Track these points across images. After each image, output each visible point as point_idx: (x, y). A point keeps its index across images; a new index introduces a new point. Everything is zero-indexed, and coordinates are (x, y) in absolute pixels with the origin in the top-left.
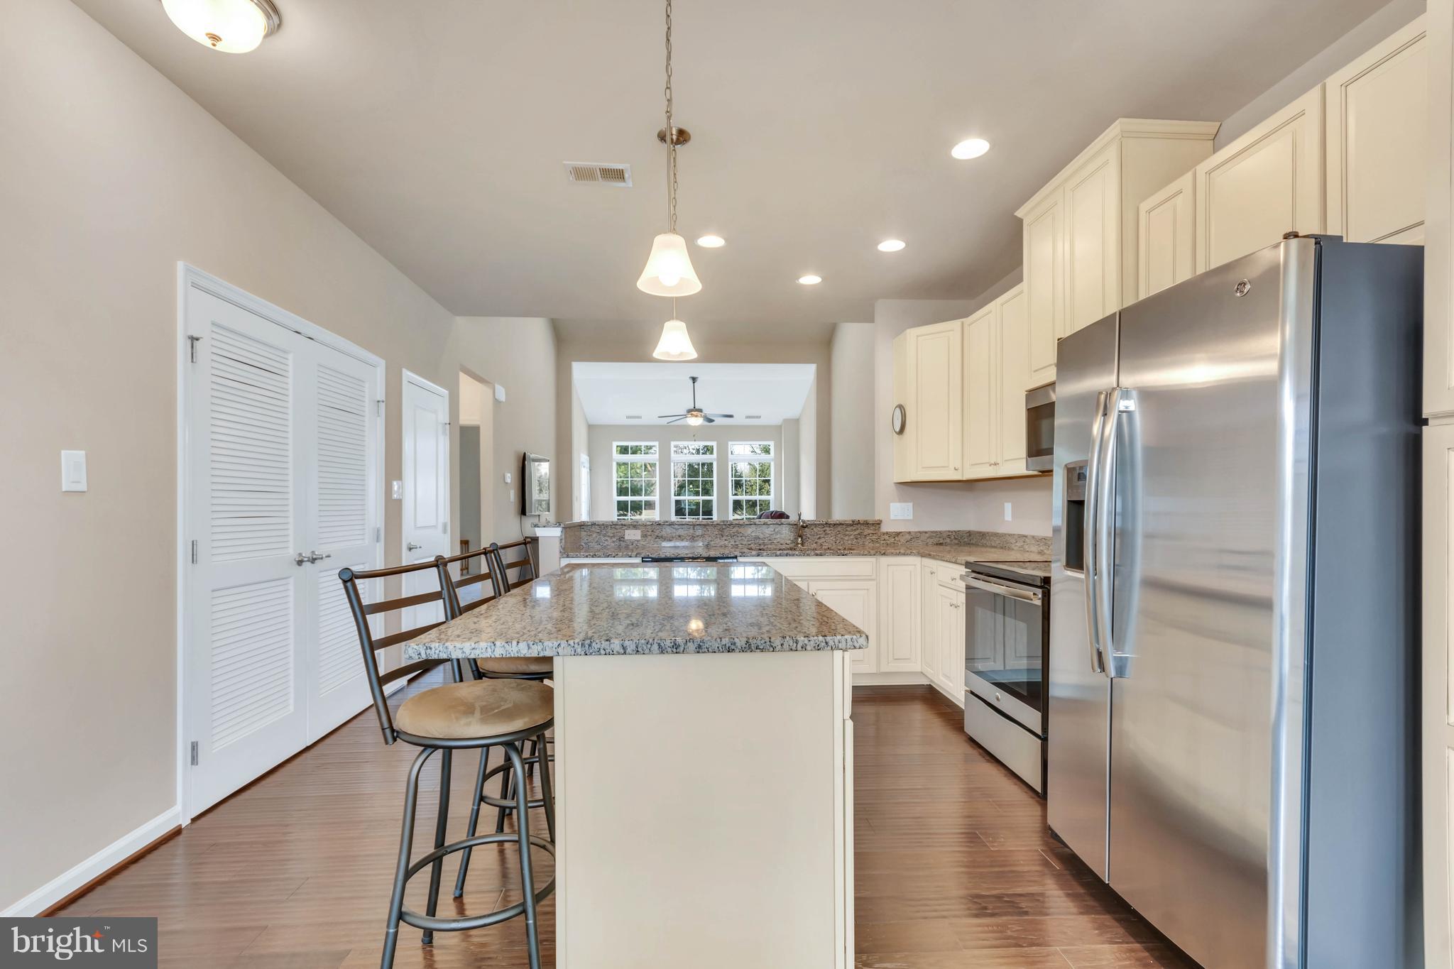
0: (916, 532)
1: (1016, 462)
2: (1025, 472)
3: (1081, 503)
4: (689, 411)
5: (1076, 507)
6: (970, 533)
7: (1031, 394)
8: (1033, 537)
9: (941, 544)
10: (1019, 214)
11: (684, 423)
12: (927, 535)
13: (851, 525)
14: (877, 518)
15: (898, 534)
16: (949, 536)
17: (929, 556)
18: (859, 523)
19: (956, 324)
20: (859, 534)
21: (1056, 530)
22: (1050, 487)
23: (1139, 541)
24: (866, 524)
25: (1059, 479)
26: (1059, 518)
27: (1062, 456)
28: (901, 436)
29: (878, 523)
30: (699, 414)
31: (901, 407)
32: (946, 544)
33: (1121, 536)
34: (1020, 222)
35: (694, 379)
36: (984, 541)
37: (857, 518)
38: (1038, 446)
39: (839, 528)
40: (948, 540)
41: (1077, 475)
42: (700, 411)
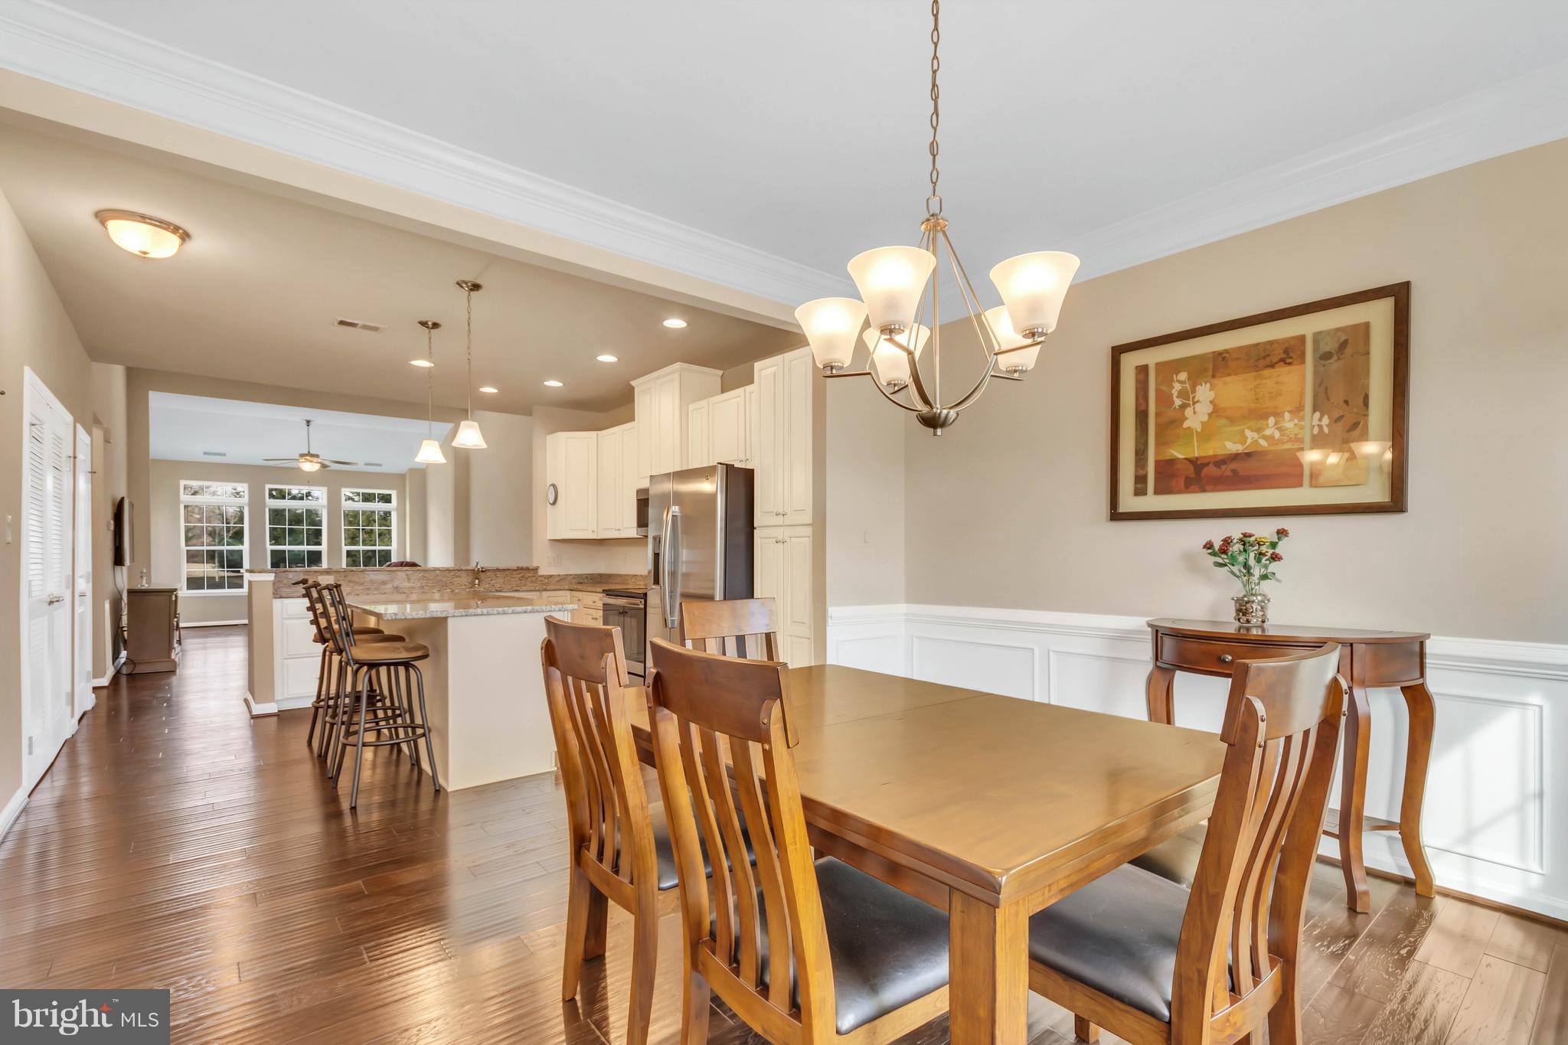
0: (563, 575)
1: (631, 531)
2: (635, 535)
3: (658, 554)
4: (302, 455)
5: (656, 556)
6: (601, 575)
7: (638, 491)
8: (641, 576)
9: (581, 583)
10: (633, 383)
11: (295, 466)
12: (572, 577)
13: (516, 570)
14: (535, 565)
15: (551, 576)
16: (587, 578)
17: (577, 590)
18: (522, 569)
19: (593, 434)
20: (522, 577)
21: (649, 572)
22: (646, 544)
23: (680, 577)
24: (528, 569)
25: (650, 540)
26: (650, 566)
27: (652, 532)
28: (554, 506)
29: (536, 569)
30: (315, 460)
31: (554, 486)
32: (585, 583)
33: (673, 574)
34: (633, 388)
35: (308, 422)
36: (611, 580)
37: (520, 565)
38: (642, 522)
39: (507, 573)
40: (586, 580)
41: (657, 540)
42: (317, 456)
